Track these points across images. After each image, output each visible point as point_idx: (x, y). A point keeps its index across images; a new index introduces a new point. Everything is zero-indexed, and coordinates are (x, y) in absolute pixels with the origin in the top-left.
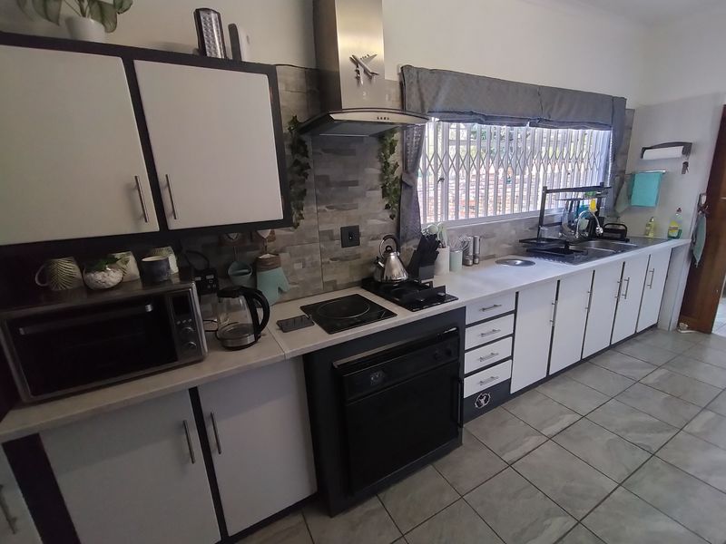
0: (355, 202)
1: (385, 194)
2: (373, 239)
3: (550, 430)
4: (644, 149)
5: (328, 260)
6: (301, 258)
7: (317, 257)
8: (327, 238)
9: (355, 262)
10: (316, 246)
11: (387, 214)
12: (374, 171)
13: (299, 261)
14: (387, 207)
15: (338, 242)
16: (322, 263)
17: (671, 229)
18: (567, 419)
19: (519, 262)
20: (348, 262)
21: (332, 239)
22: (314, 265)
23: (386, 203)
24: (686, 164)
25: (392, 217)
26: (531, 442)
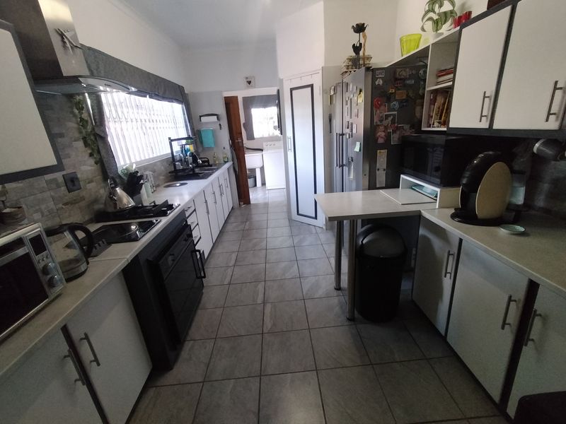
0: (67, 152)
1: (86, 144)
2: (89, 183)
3: (232, 262)
4: (201, 116)
5: (61, 205)
6: (37, 208)
7: (51, 205)
8: (54, 186)
9: (83, 204)
10: (47, 194)
11: (92, 161)
12: (72, 125)
13: (36, 211)
14: (91, 155)
15: (64, 188)
16: (57, 210)
17: (224, 158)
18: (234, 256)
19: (178, 185)
20: (77, 205)
21: (58, 186)
22: (50, 212)
23: (89, 151)
24: (220, 125)
25: (96, 163)
26: (229, 272)
